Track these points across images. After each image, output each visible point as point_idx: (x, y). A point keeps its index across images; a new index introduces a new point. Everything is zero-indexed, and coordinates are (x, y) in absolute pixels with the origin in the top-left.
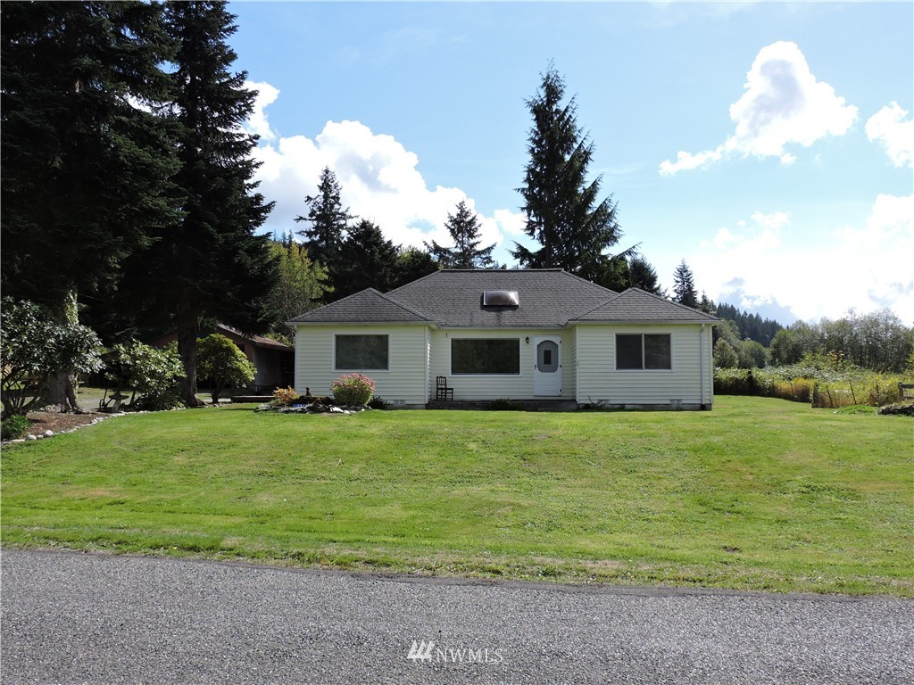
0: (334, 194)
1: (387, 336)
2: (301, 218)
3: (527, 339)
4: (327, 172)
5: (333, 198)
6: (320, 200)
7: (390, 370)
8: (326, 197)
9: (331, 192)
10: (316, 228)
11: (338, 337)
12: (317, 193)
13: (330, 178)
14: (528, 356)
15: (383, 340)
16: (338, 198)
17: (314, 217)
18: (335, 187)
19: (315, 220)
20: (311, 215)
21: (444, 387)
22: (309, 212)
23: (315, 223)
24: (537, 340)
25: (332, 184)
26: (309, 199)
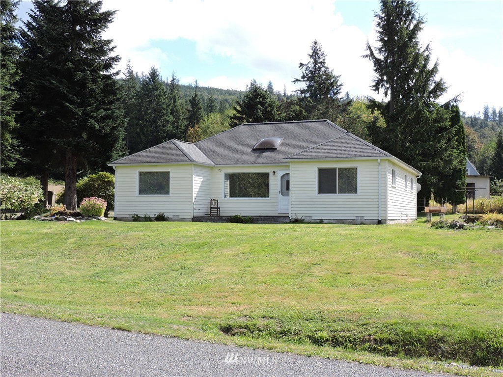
0: (321, 60)
1: (169, 172)
2: (297, 80)
3: (274, 172)
4: (316, 43)
5: (321, 63)
6: (311, 65)
7: (171, 195)
8: (316, 62)
9: (319, 58)
10: (309, 87)
11: (141, 174)
12: (308, 61)
13: (318, 47)
14: (275, 184)
15: (167, 175)
16: (324, 63)
17: (306, 79)
18: (322, 54)
19: (307, 80)
20: (303, 77)
21: (216, 206)
22: (302, 75)
23: (308, 83)
24: (280, 173)
25: (320, 53)
26: (302, 65)
